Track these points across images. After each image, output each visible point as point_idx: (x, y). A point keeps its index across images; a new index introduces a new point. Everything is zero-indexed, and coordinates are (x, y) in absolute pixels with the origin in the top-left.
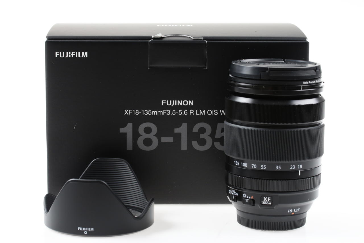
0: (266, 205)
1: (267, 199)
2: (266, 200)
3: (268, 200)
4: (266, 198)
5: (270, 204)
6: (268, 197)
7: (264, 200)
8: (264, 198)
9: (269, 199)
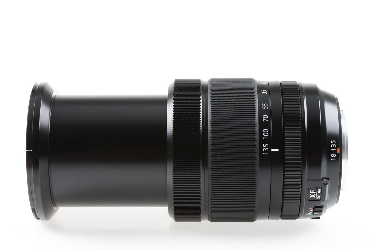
0: (321, 195)
1: (313, 194)
2: (315, 195)
3: (315, 192)
4: (311, 195)
5: (319, 190)
6: (309, 194)
7: (315, 197)
8: (311, 197)
9: (312, 191)
